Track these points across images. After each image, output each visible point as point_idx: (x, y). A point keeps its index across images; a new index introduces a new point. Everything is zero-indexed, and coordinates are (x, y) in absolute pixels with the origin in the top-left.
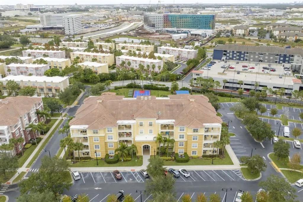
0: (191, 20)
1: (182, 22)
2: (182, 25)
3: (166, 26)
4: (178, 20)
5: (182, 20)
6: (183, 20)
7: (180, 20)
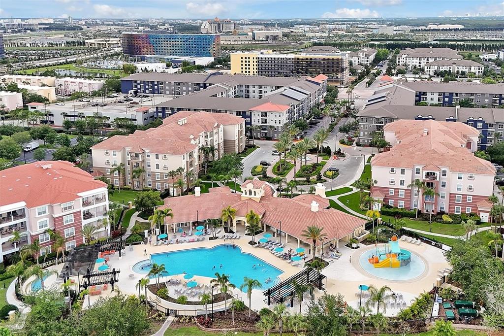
0: (182, 43)
1: (169, 45)
2: (169, 51)
3: (147, 53)
4: (163, 42)
5: (168, 43)
6: (170, 43)
7: (166, 43)
